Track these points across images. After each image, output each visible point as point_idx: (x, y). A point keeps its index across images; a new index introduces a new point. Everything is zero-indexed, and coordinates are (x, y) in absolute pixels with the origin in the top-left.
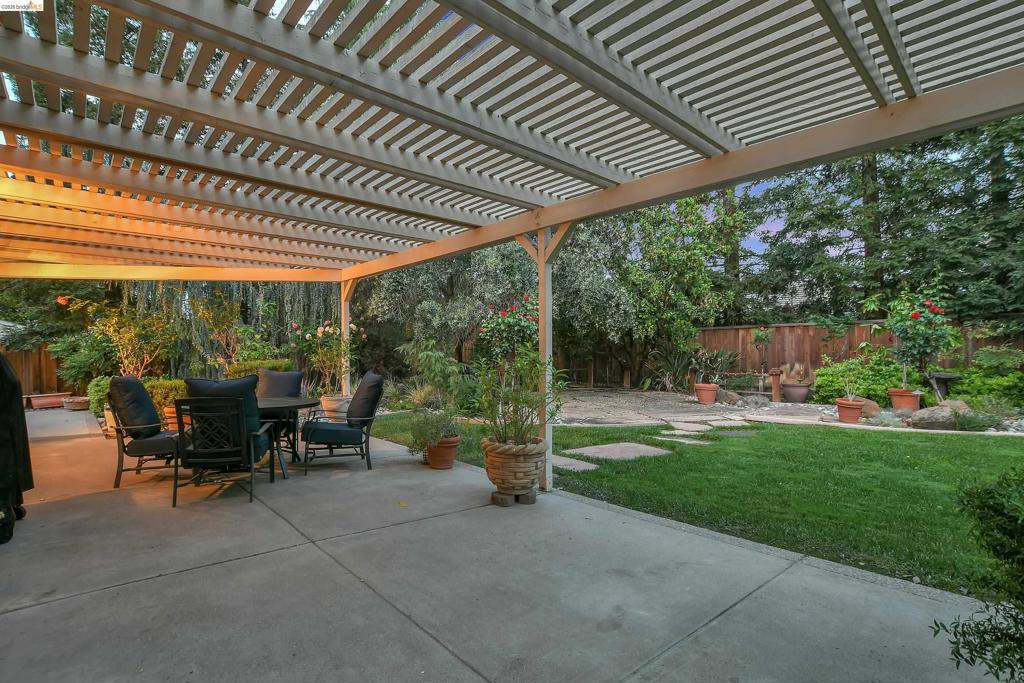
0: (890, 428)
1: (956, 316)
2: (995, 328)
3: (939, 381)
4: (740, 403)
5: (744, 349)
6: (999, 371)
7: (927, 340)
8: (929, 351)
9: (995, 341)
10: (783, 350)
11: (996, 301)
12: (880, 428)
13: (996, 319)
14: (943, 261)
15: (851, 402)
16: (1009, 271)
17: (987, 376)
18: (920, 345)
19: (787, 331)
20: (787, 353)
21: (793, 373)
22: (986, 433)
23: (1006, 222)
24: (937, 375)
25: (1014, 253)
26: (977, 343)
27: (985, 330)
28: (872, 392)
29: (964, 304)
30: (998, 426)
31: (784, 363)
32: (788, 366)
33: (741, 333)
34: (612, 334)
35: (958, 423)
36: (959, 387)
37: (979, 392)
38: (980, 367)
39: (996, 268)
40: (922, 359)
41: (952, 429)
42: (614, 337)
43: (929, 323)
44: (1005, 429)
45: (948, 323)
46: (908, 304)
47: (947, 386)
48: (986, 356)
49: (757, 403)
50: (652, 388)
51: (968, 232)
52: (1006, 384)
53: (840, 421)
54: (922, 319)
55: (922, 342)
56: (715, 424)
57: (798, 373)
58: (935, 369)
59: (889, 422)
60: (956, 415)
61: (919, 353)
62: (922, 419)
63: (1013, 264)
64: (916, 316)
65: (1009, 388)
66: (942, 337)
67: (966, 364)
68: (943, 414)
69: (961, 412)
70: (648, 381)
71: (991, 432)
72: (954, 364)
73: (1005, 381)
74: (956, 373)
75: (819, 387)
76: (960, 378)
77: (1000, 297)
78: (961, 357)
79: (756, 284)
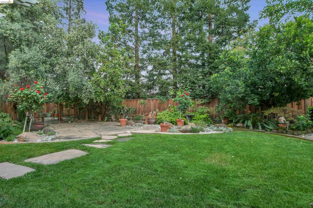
0: (175, 133)
1: (193, 97)
2: (202, 101)
3: (189, 116)
4: (134, 125)
5: (139, 107)
6: (202, 113)
7: (185, 104)
8: (186, 107)
9: (202, 105)
10: (150, 107)
11: (202, 93)
12: (172, 133)
13: (202, 98)
14: (190, 81)
15: (164, 125)
16: (205, 85)
17: (200, 115)
18: (183, 106)
19: (151, 101)
20: (151, 108)
21: (153, 114)
22: (200, 133)
23: (205, 71)
24: (188, 114)
25: (206, 80)
26: (198, 105)
27: (200, 102)
28: (172, 120)
29: (195, 94)
30: (203, 131)
31: (151, 111)
32: (152, 112)
33: (138, 101)
34: (85, 100)
35: (193, 130)
36: (194, 118)
37: (198, 120)
38: (199, 112)
39: (202, 84)
40: (184, 110)
41: (191, 133)
42: (86, 101)
43: (186, 99)
44: (204, 131)
45: (191, 99)
46: (180, 92)
47: (191, 118)
48: (200, 109)
49: (139, 125)
50: (108, 121)
51: (196, 73)
52: (204, 117)
53: (161, 131)
54: (184, 97)
55: (184, 105)
56: (119, 135)
57: (154, 114)
58: (187, 113)
59: (175, 131)
60: (192, 128)
61: (183, 108)
62: (183, 130)
63: (206, 83)
64: (182, 96)
65: (205, 118)
66: (189, 103)
67: (196, 111)
68: (189, 128)
69: (193, 127)
70: (106, 118)
71: (201, 133)
72: (193, 111)
73: (204, 116)
74: (193, 114)
75: (158, 119)
76: (194, 116)
77: (203, 92)
78: (194, 109)
79: (143, 86)
